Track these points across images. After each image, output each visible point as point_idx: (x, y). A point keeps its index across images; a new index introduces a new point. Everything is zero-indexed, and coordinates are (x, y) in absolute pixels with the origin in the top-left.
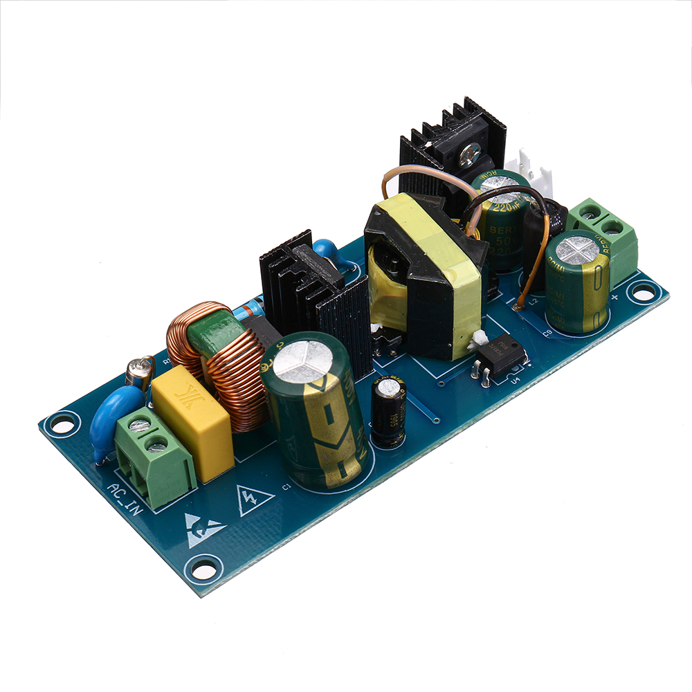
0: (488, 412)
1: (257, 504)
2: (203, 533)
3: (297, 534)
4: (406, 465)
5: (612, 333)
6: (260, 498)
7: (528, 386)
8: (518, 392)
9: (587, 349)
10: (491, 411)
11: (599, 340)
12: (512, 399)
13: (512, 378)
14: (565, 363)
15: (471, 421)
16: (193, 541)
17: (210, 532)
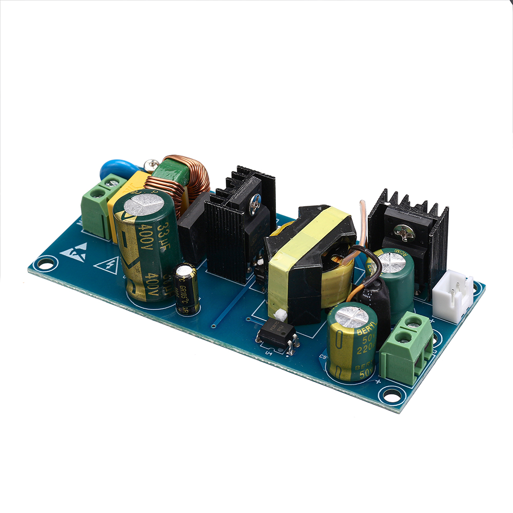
0: (236, 350)
1: (107, 269)
2: (74, 255)
3: (91, 295)
4: (170, 325)
5: (344, 391)
6: (113, 269)
7: (269, 363)
8: (261, 359)
9: (321, 382)
10: (238, 351)
11: (332, 385)
12: (254, 358)
13: (271, 351)
14: (301, 374)
15: (223, 343)
16: (66, 253)
17: (77, 258)
